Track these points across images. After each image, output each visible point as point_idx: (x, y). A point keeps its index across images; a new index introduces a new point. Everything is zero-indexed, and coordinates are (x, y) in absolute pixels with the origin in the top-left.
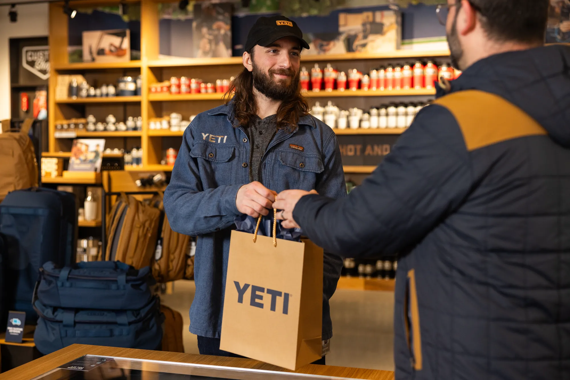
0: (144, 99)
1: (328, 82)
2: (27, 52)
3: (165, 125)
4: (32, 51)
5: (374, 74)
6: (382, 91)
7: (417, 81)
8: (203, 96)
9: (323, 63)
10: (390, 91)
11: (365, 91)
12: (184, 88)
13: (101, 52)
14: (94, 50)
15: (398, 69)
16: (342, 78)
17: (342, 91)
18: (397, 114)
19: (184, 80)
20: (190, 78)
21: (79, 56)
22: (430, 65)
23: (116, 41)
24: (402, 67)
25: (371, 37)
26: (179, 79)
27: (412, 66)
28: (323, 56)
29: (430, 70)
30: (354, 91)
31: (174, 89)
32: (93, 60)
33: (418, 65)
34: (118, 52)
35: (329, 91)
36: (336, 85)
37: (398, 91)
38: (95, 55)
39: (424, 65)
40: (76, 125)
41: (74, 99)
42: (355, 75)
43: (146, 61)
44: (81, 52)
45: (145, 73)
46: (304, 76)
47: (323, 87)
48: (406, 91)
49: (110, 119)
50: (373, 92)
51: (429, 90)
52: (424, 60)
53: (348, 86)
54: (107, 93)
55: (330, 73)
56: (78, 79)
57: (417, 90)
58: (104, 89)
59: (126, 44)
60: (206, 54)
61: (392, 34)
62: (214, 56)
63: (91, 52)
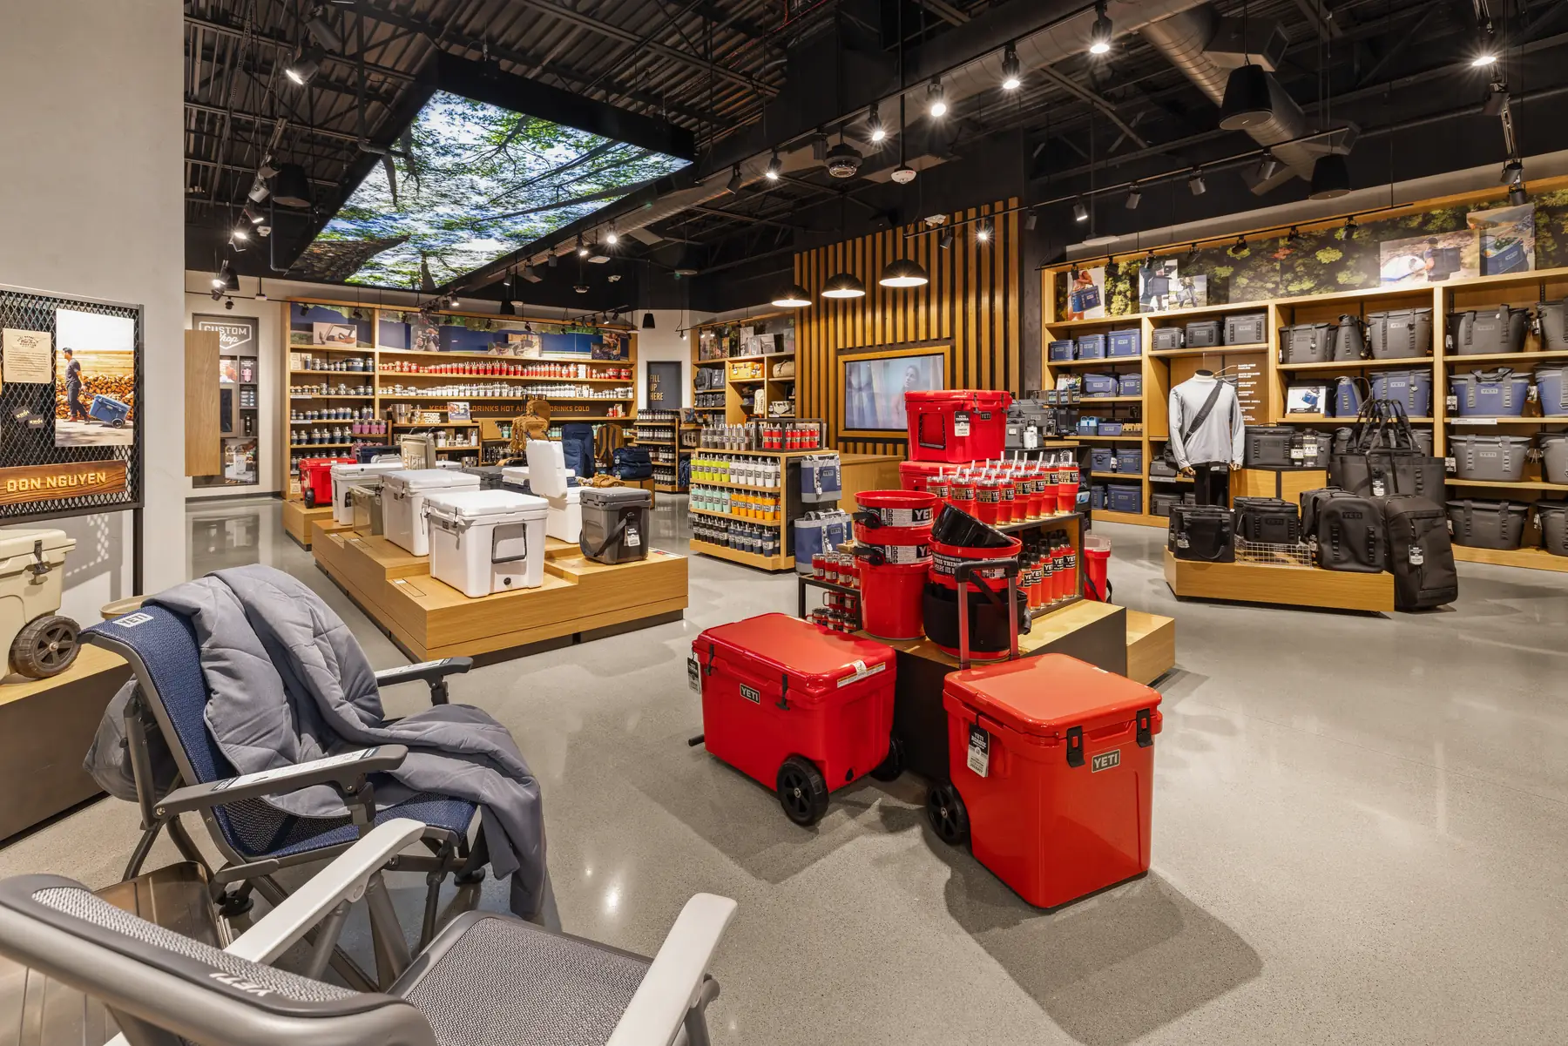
0: (378, 373)
1: (504, 371)
3: (390, 391)
5: (530, 368)
6: (534, 378)
8: (420, 374)
9: (501, 360)
10: (538, 378)
11: (525, 377)
12: (406, 369)
13: (331, 338)
14: (324, 337)
17: (512, 376)
19: (406, 363)
20: (411, 362)
21: (310, 340)
23: (346, 332)
25: (526, 348)
26: (402, 362)
28: (501, 356)
29: (558, 367)
30: (519, 377)
31: (398, 369)
32: (324, 343)
34: (347, 340)
35: (504, 376)
36: (508, 373)
37: (542, 378)
38: (324, 340)
39: (555, 365)
40: (312, 390)
41: (309, 371)
42: (519, 368)
43: (378, 349)
44: (312, 337)
45: (377, 357)
46: (489, 366)
47: (500, 374)
48: (547, 378)
49: (343, 386)
50: (530, 378)
51: (558, 378)
52: (555, 363)
53: (515, 373)
54: (339, 368)
55: (505, 366)
56: (309, 357)
57: (552, 378)
58: (338, 365)
59: (354, 335)
60: (420, 347)
61: (537, 348)
62: (426, 350)
63: (321, 338)
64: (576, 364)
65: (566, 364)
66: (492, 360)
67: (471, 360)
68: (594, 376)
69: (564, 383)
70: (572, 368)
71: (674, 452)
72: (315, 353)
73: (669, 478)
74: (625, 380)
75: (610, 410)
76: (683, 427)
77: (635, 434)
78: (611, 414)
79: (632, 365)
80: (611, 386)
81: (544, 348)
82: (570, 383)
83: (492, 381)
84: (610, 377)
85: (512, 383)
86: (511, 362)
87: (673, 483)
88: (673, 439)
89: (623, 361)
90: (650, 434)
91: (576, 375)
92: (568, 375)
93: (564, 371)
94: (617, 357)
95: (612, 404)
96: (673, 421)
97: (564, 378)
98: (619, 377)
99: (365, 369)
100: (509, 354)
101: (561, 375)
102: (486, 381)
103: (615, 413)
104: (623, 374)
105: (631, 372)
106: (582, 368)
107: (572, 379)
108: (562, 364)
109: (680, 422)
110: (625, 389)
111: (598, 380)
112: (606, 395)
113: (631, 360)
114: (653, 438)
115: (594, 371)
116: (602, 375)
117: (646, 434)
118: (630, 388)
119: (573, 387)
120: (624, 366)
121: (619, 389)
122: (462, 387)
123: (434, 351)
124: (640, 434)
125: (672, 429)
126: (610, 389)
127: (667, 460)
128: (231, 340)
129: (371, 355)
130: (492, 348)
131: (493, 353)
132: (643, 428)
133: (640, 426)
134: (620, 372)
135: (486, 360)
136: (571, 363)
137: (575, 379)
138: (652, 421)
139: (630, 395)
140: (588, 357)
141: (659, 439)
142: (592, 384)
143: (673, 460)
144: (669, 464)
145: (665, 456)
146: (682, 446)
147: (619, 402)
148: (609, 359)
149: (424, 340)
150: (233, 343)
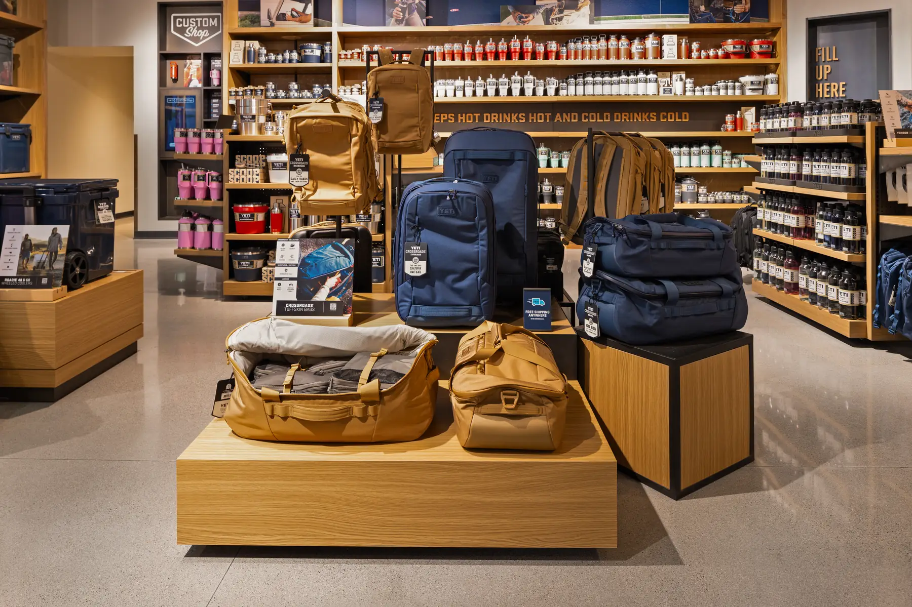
0: (335, 65)
1: (527, 52)
2: (175, 18)
4: (182, 17)
5: (572, 46)
6: (579, 62)
7: (612, 52)
9: (521, 35)
10: (587, 62)
11: (563, 62)
13: (282, 17)
14: (274, 15)
15: (594, 42)
16: (541, 48)
17: (540, 62)
18: (594, 84)
21: (256, 21)
22: (623, 37)
23: (300, 7)
24: (598, 40)
25: (566, 12)
26: (370, 47)
27: (608, 39)
28: (522, 27)
29: (624, 42)
30: (552, 62)
32: (272, 25)
33: (613, 38)
34: (300, 17)
35: (528, 61)
36: (534, 56)
37: (594, 62)
38: (274, 20)
39: (619, 39)
40: (254, 92)
41: (251, 65)
42: (553, 46)
43: (337, 26)
44: (259, 17)
45: (335, 39)
46: (502, 46)
47: (522, 57)
48: (603, 61)
49: (294, 86)
50: (572, 62)
51: (624, 61)
52: (619, 34)
53: (547, 56)
54: (290, 59)
55: (528, 44)
56: (256, 45)
57: (613, 61)
58: (287, 55)
59: (310, 9)
60: (399, 22)
61: (586, 10)
62: (408, 24)
63: (269, 17)
64: (659, 33)
65: (642, 34)
66: (508, 35)
67: (473, 37)
68: (695, 54)
69: (635, 69)
70: (650, 42)
71: (861, 222)
72: (262, 38)
73: (844, 298)
74: (758, 60)
75: (729, 118)
76: (890, 146)
77: (757, 165)
78: (730, 126)
79: (775, 31)
80: (732, 73)
81: (598, 12)
82: (647, 69)
83: (509, 71)
84: (727, 55)
85: (541, 73)
86: (539, 36)
87: (858, 312)
88: (857, 184)
89: (755, 24)
90: (790, 167)
91: (660, 54)
92: (644, 55)
93: (636, 46)
94: (744, 17)
95: (734, 106)
96: (859, 129)
97: (636, 61)
98: (749, 55)
99: (322, 59)
100: (536, 22)
101: (630, 56)
102: (498, 72)
103: (739, 124)
104: (756, 48)
105: (774, 45)
106: (670, 42)
107: (650, 61)
108: (631, 35)
109: (880, 134)
110: (761, 78)
111: (703, 61)
112: (722, 91)
113: (774, 20)
114: (796, 178)
115: (695, 46)
116: (712, 52)
117: (781, 166)
118: (770, 76)
119: (652, 76)
120: (759, 33)
121: (746, 79)
122: (459, 83)
123: (419, 26)
124: (767, 166)
125: (855, 154)
126: (726, 79)
127: (838, 243)
128: (202, 34)
129: (327, 37)
130: (507, 14)
131: (509, 23)
132: (773, 151)
133: (766, 146)
134: (749, 45)
135: (497, 36)
136: (648, 32)
137: (658, 62)
138: (794, 133)
139: (772, 90)
140: (683, 22)
141: (815, 180)
142: (690, 71)
143: (858, 246)
144: (843, 255)
145: (832, 229)
146: (886, 206)
147: (749, 103)
148: (727, 20)
149: (403, 11)
150: (204, 38)
